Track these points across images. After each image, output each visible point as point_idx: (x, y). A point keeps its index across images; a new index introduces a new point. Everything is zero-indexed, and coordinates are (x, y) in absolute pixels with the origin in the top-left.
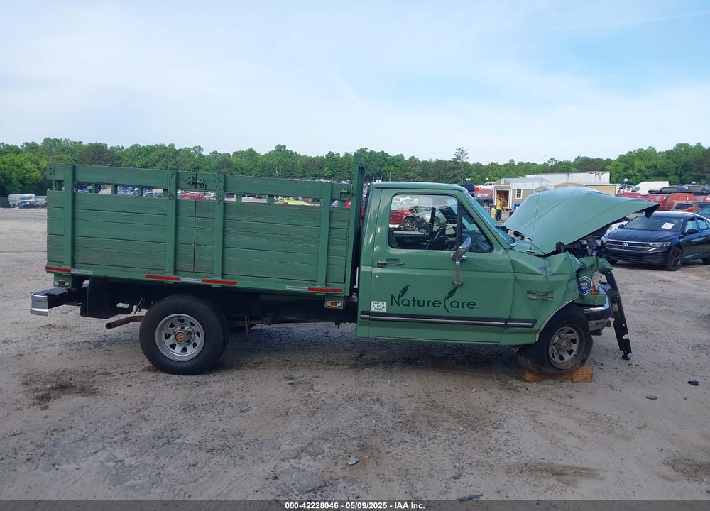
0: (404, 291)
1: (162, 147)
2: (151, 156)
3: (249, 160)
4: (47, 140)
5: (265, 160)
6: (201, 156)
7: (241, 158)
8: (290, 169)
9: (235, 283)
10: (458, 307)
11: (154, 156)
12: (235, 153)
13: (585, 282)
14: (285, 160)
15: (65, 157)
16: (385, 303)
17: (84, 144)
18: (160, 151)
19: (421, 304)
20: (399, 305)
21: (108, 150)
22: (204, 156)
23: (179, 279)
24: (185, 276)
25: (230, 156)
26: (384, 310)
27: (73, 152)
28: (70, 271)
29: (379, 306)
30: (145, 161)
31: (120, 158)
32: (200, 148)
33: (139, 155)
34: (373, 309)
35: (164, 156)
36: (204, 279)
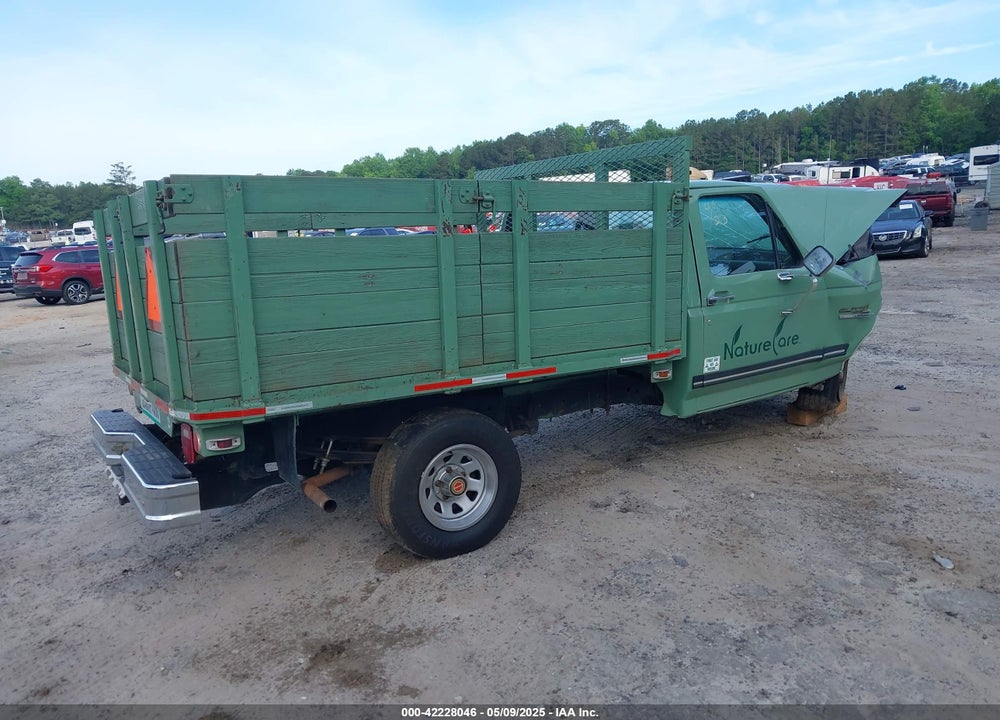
0: (737, 335)
9: (553, 370)
10: (785, 345)
16: (719, 357)
20: (731, 357)
23: (470, 381)
24: (479, 374)
26: (717, 368)
28: (262, 411)
29: (712, 364)
34: (706, 371)
36: (509, 372)
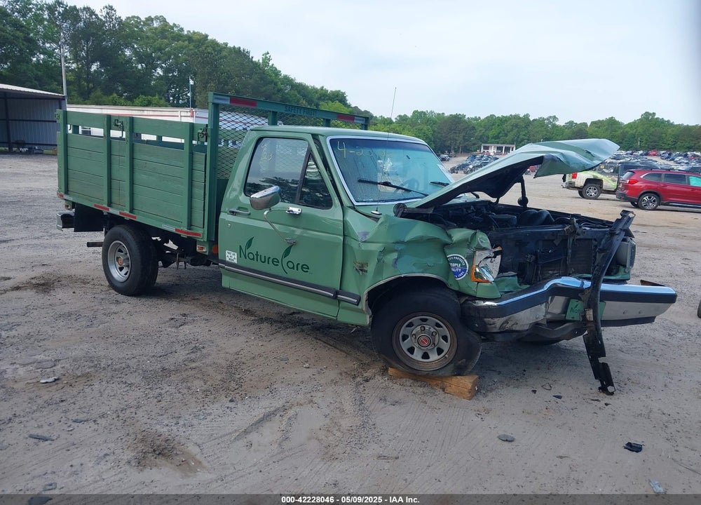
0: (249, 243)
1: (517, 117)
2: (504, 126)
3: (607, 130)
4: (415, 112)
5: (627, 129)
6: (554, 126)
7: (599, 127)
8: (656, 139)
10: (293, 268)
11: (507, 126)
12: (593, 123)
13: (458, 262)
14: (652, 129)
15: (425, 128)
17: (446, 115)
18: (513, 121)
19: (263, 260)
20: (246, 258)
21: (465, 121)
22: (557, 126)
25: (587, 125)
27: (435, 123)
30: (498, 131)
31: (474, 128)
32: (555, 118)
33: (493, 125)
35: (516, 126)
